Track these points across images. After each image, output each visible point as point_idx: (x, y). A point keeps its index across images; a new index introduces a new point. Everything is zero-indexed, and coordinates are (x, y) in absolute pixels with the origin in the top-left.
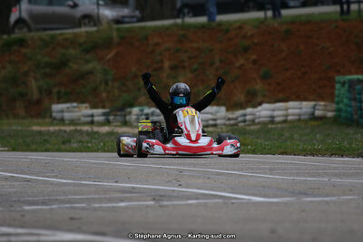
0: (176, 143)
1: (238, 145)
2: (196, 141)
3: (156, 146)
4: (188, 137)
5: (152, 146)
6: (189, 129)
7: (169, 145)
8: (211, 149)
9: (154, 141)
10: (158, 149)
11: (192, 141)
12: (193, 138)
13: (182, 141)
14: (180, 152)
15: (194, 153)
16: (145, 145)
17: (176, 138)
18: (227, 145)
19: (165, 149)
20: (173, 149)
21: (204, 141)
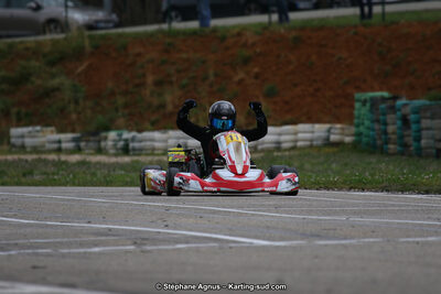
0: (217, 177)
1: (296, 179)
2: (242, 175)
3: (191, 181)
4: (233, 169)
5: (186, 181)
6: (233, 159)
7: (208, 180)
8: (262, 185)
9: (189, 174)
10: (194, 185)
11: (237, 175)
12: (240, 171)
13: (225, 174)
14: (222, 189)
15: (240, 190)
16: (177, 179)
17: (217, 171)
18: (283, 179)
19: (203, 185)
20: (214, 185)
21: (253, 175)
